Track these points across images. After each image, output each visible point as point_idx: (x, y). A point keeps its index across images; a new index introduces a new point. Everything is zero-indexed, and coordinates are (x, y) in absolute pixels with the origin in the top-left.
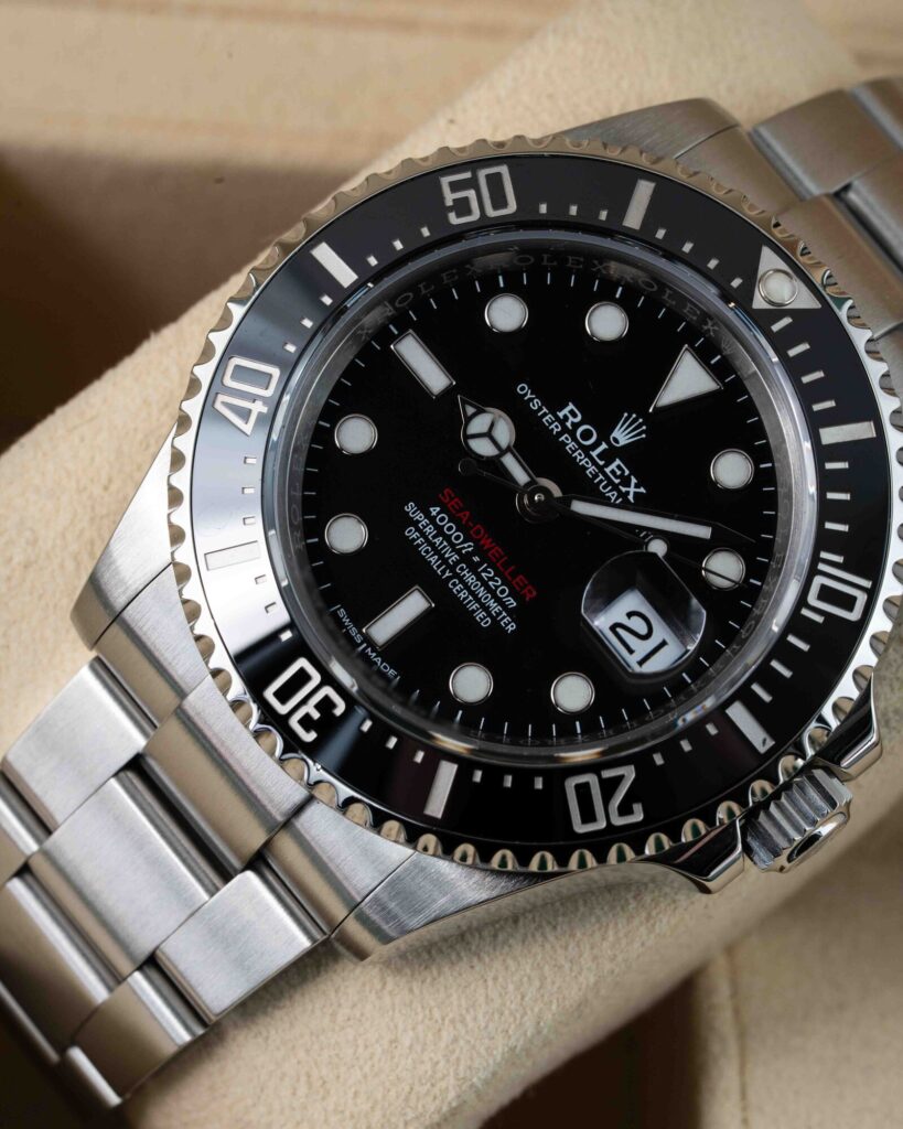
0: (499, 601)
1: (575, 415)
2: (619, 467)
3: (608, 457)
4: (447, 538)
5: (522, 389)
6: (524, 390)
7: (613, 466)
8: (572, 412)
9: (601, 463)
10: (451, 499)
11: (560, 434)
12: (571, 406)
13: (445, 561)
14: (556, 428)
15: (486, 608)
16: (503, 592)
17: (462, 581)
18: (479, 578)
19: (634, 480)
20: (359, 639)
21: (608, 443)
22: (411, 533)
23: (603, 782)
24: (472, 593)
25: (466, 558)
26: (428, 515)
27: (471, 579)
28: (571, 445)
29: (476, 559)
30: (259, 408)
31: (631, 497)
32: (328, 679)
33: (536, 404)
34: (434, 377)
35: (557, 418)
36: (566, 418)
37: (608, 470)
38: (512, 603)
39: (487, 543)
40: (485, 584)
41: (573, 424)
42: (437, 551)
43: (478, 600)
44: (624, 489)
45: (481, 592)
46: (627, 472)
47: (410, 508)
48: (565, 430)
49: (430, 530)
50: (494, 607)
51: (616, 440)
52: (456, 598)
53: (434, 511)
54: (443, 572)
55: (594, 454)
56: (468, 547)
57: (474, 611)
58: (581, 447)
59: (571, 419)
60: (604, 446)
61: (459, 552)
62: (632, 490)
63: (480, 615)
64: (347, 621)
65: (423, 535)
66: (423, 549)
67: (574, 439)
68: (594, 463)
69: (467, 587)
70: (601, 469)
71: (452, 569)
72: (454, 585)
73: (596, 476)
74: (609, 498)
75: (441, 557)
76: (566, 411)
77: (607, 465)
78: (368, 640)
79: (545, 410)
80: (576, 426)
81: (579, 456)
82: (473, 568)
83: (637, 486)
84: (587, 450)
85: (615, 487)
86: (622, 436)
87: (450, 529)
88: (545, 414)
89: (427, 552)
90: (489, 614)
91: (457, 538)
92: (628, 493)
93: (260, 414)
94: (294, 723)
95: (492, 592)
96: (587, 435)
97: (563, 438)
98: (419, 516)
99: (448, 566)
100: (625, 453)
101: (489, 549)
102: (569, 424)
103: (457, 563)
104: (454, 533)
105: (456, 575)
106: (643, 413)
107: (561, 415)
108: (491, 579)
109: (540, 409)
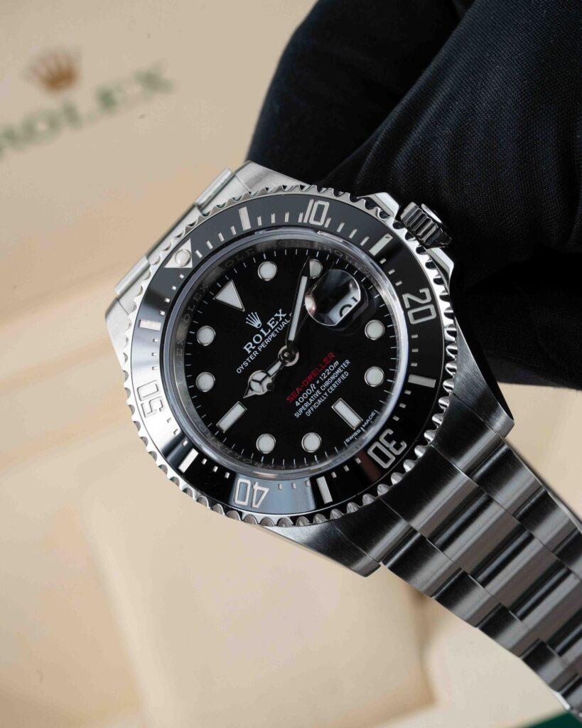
0: (336, 369)
1: (249, 345)
2: (271, 323)
3: (266, 328)
4: (309, 396)
5: (239, 371)
6: (239, 370)
7: (271, 325)
8: (248, 347)
9: (270, 331)
10: (292, 396)
11: (258, 351)
12: (245, 348)
13: (320, 396)
14: (256, 353)
15: (340, 375)
16: (332, 368)
17: (329, 387)
18: (326, 379)
19: (276, 315)
20: (359, 431)
21: (260, 329)
22: (309, 413)
23: (411, 308)
24: (333, 382)
25: (318, 387)
26: (300, 407)
27: (327, 383)
28: (263, 345)
29: (318, 382)
30: (256, 487)
31: (284, 315)
32: (376, 438)
33: (246, 364)
34: (237, 411)
35: (251, 353)
36: (251, 349)
37: (273, 327)
38: (337, 363)
39: (310, 377)
40: (329, 377)
41: (253, 346)
42: (316, 400)
43: (336, 379)
44: (281, 319)
45: (333, 377)
46: (273, 318)
47: (297, 415)
48: (256, 349)
49: (307, 405)
50: (339, 371)
51: (259, 325)
52: (336, 389)
53: (297, 404)
54: (325, 396)
55: (266, 334)
56: (313, 386)
57: (342, 380)
58: (263, 341)
59: (251, 347)
60: (262, 330)
61: (315, 390)
62: (280, 315)
63: (343, 377)
64: (351, 438)
65: (309, 407)
66: (315, 406)
67: (260, 344)
68: (270, 334)
69: (331, 385)
70: (272, 330)
71: (323, 392)
72: (330, 390)
73: (276, 332)
74: (285, 325)
75: (318, 398)
76: (248, 350)
77: (270, 328)
78: (359, 427)
79: (248, 359)
80: (254, 344)
81: (267, 341)
82: (322, 383)
83: (279, 313)
84: (264, 338)
85: (280, 323)
86: (257, 323)
87: (305, 396)
88: (250, 359)
89: (316, 405)
90: (342, 373)
91: (309, 392)
92: (282, 317)
93: (259, 485)
94: (398, 453)
95: (333, 372)
96: (258, 339)
97: (260, 350)
98: (301, 410)
99: (322, 394)
100: (264, 320)
101: (313, 377)
102: (253, 348)
103: (321, 391)
104: (307, 393)
105: (326, 390)
106: (245, 314)
107: (249, 352)
108: (326, 374)
109: (248, 362)
